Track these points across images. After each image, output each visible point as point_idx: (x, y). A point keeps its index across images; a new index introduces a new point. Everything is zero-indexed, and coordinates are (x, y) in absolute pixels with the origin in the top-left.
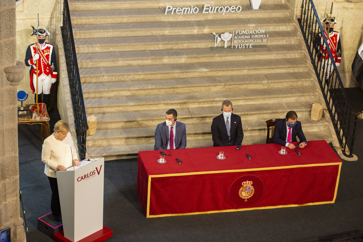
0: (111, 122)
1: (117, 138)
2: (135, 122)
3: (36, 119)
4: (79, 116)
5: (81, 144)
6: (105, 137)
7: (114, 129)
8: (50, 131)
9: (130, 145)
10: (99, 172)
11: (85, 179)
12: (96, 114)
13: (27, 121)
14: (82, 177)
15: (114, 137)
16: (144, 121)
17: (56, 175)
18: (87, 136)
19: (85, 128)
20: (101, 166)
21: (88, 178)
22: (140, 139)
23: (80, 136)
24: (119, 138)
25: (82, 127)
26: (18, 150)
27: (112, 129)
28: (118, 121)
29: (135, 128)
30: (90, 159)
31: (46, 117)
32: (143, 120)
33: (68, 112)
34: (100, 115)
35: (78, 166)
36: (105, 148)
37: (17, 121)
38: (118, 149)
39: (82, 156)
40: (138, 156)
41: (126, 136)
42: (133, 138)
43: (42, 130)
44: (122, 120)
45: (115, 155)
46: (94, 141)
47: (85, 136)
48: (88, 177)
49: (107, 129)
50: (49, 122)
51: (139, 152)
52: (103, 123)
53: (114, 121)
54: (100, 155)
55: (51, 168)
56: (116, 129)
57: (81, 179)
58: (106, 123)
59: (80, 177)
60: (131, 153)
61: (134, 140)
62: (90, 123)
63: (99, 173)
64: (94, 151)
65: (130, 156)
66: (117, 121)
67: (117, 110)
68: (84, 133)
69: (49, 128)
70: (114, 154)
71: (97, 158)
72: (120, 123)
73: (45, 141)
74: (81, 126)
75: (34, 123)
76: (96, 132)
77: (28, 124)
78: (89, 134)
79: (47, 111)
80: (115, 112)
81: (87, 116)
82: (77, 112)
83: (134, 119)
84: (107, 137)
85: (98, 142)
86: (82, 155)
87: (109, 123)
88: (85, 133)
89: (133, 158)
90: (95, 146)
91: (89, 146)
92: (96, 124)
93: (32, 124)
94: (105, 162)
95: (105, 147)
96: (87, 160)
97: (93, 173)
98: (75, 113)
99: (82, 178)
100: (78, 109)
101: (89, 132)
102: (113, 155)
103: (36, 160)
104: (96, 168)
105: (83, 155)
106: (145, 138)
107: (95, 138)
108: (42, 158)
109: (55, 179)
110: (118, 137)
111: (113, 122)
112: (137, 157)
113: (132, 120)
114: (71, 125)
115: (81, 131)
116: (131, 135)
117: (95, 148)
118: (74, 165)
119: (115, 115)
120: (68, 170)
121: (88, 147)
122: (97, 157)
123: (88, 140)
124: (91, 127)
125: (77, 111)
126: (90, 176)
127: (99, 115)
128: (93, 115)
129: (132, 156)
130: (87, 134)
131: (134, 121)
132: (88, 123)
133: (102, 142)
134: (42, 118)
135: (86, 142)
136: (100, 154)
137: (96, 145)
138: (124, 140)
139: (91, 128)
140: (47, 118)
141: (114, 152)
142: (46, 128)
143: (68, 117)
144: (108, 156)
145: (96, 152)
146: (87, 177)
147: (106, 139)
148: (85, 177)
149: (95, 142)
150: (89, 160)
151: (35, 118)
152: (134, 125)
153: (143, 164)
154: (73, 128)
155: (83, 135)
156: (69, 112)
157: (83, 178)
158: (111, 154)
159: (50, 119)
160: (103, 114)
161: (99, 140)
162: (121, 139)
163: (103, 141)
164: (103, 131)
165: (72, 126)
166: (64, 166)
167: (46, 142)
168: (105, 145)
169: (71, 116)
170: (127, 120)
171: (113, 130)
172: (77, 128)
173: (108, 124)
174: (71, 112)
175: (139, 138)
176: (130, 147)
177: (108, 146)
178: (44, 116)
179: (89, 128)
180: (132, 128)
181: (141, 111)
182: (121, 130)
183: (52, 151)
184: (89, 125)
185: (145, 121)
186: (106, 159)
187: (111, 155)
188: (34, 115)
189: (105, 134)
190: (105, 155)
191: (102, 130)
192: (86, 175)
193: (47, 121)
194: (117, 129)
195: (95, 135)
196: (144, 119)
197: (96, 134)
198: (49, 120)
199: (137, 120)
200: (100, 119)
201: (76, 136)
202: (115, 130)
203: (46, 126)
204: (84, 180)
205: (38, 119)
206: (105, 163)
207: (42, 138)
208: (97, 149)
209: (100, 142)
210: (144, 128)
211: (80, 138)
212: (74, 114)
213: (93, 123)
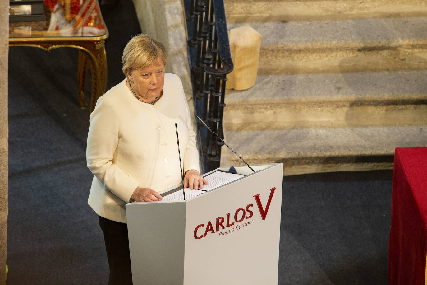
0: (306, 50)
1: (324, 102)
2: (385, 53)
3: (59, 34)
4: (204, 27)
5: (208, 119)
6: (286, 97)
7: (316, 72)
8: (106, 73)
9: (366, 126)
10: (264, 210)
11: (217, 230)
12: (257, 21)
13: (33, 36)
14: (210, 224)
15: (315, 98)
16: (416, 48)
17: (124, 215)
18: (226, 91)
19: (222, 66)
20: (273, 190)
21: (230, 228)
22: (400, 107)
23: (204, 91)
24: (332, 103)
25: (211, 62)
26: (7, 131)
27: (308, 72)
28: (329, 46)
29: (386, 73)
30: (237, 168)
31: (95, 26)
32: (414, 47)
33: (167, 13)
34: (271, 25)
35: (197, 187)
36: (286, 134)
37: (7, 35)
38: (327, 136)
39: (211, 155)
40: (393, 164)
41: (353, 97)
42: (376, 103)
43: (81, 70)
44: (341, 44)
45: (317, 158)
46: (250, 108)
47: (220, 91)
48: (228, 225)
49: (292, 71)
50: (105, 43)
51: (397, 150)
52: (278, 51)
53: (317, 45)
54: (268, 156)
55: (110, 192)
56: (323, 72)
57: (207, 230)
58: (291, 51)
59: (203, 225)
60: (368, 152)
61: (381, 111)
62: (237, 50)
63: (264, 215)
64: (248, 140)
65: (368, 162)
66: (325, 46)
67: (327, 11)
68: (218, 82)
69: (105, 63)
70: (314, 155)
71: (257, 164)
72: (334, 54)
73: (101, 101)
74: (209, 60)
75: (57, 46)
76: (256, 83)
77: (36, 46)
78: (234, 85)
79: (99, 8)
80: (318, 18)
81: (228, 26)
82: (195, 13)
83: (384, 42)
84: (293, 97)
85: (263, 113)
86: (209, 152)
87: (300, 51)
88: (221, 82)
89: (375, 168)
90: (252, 126)
91: (232, 124)
92: (259, 54)
93: (50, 48)
94: (286, 179)
95: (285, 131)
96: (228, 169)
97: (246, 212)
98: (189, 15)
99: (210, 228)
100: (199, 4)
101: (234, 79)
102: (311, 158)
103: (59, 164)
104: (257, 198)
105: (213, 153)
106: (418, 106)
107: (253, 99)
108: (88, 158)
109: (123, 227)
110: (328, 98)
111: (314, 51)
112: (392, 168)
113: (375, 44)
114: (176, 54)
115: (208, 75)
116: (371, 95)
117: (251, 133)
118: (186, 184)
119: (321, 27)
120: (166, 200)
121: (230, 129)
122: (260, 162)
123: (229, 105)
124: (242, 65)
125: (197, 11)
126: (236, 223)
127: (267, 24)
128: (247, 24)
129: (372, 162)
130: (228, 86)
131: (383, 48)
132: (231, 49)
133: (275, 113)
134: (80, 31)
135: (224, 113)
136: (267, 151)
137: (256, 123)
138: (345, 109)
139: (239, 67)
140: (96, 31)
141: (314, 148)
142: (93, 63)
143: (167, 29)
144: (294, 159)
145: (254, 145)
146: (225, 224)
147: (288, 103)
148: (218, 224)
149: (252, 113)
150: (232, 171)
151: (57, 29)
152: (381, 62)
153: (409, 191)
154: (182, 64)
155: (213, 88)
156: (170, 12)
157: (212, 229)
158: (303, 154)
159: (108, 33)
160: (281, 24)
161: (266, 108)
162: (337, 105)
163: (278, 110)
164: (281, 78)
165: (180, 58)
166: (152, 188)
167: (104, 106)
168: (286, 125)
169: (177, 26)
170: (362, 45)
171: (310, 76)
172: (195, 67)
173: (296, 57)
174: (175, 11)
175: (397, 105)
176: (367, 131)
177: (293, 128)
178: (86, 24)
179: (236, 67)
180: (375, 70)
181: (408, 15)
182: (340, 75)
183: (120, 137)
184: (235, 56)
185: (421, 50)
186: (287, 169)
187: (303, 158)
188: (55, 18)
189: (286, 87)
190: (282, 155)
191: (277, 74)
192: (223, 219)
193: (98, 39)
194: (326, 71)
195: (252, 90)
196: (416, 43)
197: (257, 86)
198: (105, 37)
199: (394, 44)
200: (271, 40)
201: (192, 92)
202: (321, 76)
203: (97, 57)
204: (216, 234)
205: (66, 32)
206: (285, 183)
207: (80, 94)
208: (257, 137)
209: (269, 112)
210: (415, 72)
211: (203, 99)
212: (187, 21)
213: (248, 50)
